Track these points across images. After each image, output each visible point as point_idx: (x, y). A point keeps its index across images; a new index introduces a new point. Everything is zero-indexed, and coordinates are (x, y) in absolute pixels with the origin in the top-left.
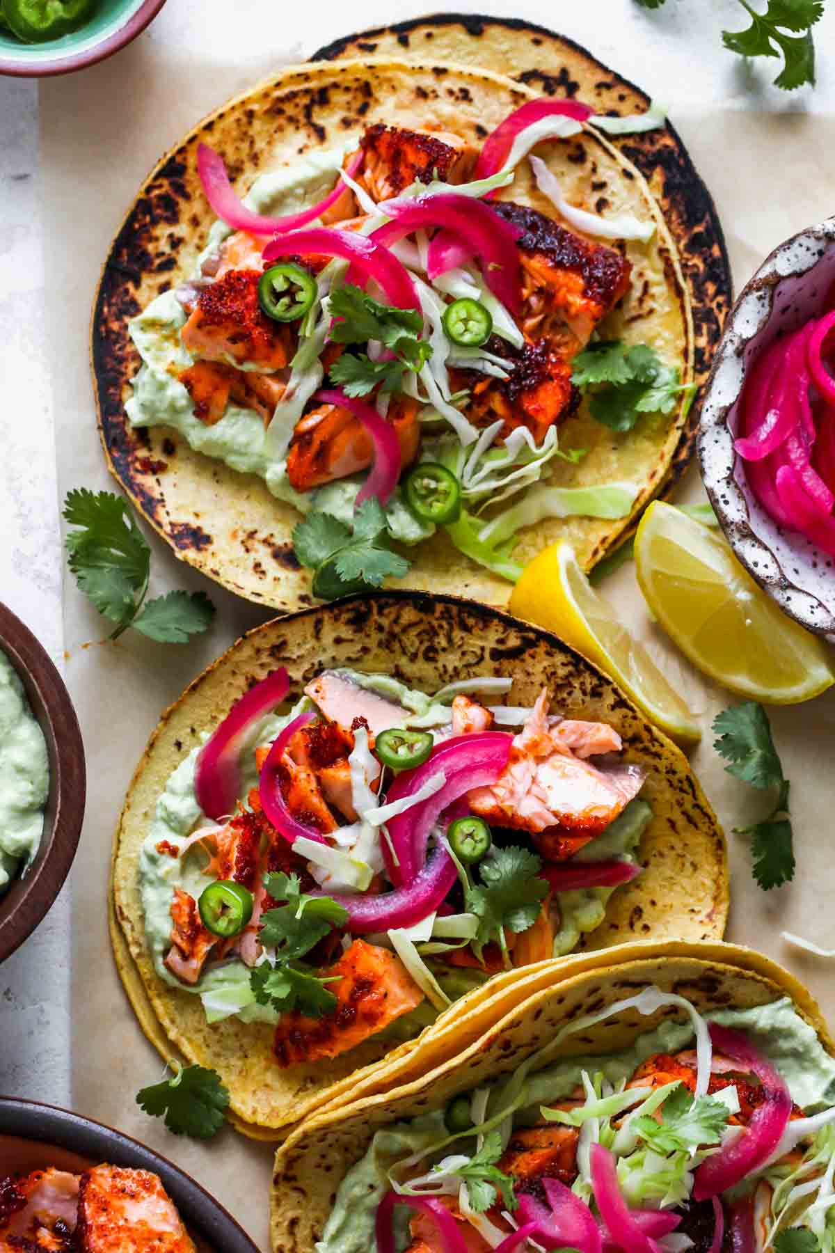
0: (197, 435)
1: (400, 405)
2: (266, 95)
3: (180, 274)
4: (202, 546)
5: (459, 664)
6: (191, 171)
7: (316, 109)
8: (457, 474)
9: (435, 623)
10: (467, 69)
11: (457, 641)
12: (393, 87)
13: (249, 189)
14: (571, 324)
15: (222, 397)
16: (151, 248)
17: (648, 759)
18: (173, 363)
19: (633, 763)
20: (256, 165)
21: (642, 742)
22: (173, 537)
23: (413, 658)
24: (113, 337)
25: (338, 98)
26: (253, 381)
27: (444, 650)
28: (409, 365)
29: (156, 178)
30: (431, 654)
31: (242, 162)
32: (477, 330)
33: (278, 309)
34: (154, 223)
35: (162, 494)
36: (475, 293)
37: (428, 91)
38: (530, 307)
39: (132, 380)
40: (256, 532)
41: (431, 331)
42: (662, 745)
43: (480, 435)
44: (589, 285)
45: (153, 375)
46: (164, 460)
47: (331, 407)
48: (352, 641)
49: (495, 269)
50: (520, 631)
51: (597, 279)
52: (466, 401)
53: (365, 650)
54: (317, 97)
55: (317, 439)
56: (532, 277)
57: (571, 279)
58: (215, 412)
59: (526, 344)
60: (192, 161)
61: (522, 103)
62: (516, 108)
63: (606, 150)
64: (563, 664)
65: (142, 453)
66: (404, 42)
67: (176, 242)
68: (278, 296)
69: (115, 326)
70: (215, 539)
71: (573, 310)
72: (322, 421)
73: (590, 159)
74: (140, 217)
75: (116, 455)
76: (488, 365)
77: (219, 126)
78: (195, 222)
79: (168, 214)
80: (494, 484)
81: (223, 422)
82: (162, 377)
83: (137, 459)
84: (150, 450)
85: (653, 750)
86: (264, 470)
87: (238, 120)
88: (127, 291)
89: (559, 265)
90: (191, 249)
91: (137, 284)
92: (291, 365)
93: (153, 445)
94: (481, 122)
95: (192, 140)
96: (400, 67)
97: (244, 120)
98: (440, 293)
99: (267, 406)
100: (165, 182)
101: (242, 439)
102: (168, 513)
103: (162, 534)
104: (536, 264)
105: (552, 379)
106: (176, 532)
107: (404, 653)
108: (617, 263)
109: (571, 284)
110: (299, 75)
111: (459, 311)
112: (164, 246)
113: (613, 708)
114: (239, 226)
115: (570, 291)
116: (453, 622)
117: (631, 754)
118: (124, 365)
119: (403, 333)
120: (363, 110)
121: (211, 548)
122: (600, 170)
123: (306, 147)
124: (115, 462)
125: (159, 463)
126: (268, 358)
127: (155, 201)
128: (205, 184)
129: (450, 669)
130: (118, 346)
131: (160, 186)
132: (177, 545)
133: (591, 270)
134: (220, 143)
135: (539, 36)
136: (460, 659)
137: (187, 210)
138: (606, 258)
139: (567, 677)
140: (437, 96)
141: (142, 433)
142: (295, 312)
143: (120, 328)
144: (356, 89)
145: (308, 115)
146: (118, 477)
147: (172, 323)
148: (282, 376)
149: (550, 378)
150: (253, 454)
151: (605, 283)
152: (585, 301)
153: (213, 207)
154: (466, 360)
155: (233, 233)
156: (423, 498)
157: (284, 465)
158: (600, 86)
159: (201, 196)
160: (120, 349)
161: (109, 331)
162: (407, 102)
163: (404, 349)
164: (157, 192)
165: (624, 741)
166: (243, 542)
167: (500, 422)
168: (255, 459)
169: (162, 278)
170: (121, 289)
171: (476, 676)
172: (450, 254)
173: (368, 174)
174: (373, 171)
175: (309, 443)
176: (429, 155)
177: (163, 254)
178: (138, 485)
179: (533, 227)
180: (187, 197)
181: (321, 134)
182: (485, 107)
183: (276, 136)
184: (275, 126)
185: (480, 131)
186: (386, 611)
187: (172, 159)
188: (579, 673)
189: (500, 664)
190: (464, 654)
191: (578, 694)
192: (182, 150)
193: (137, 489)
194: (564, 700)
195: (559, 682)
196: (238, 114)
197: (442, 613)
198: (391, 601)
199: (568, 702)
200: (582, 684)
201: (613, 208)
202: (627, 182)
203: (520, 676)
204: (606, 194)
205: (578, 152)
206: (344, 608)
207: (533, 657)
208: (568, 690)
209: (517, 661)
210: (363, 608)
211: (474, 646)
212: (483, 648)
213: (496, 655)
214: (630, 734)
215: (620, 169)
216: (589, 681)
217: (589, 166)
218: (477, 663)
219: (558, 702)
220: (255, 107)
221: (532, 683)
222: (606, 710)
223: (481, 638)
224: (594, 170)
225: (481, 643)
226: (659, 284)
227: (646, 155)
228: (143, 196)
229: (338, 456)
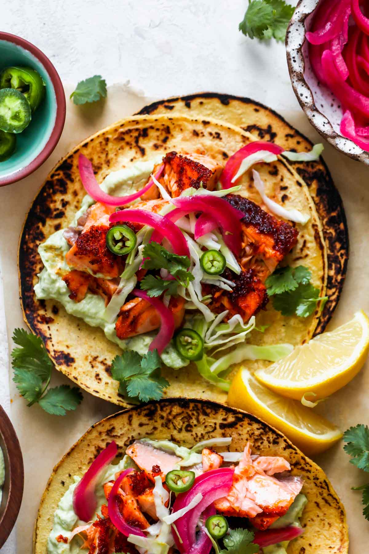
0: (70, 307)
1: (176, 300)
2: (116, 130)
3: (66, 220)
4: (69, 364)
5: (204, 432)
6: (75, 168)
7: (141, 139)
8: (203, 336)
9: (190, 413)
10: (220, 122)
11: (202, 421)
12: (181, 130)
13: (104, 178)
14: (266, 262)
15: (84, 289)
16: (52, 206)
17: (304, 473)
18: (60, 269)
19: (296, 475)
20: (108, 166)
21: (300, 465)
22: (55, 358)
23: (180, 431)
24: (30, 251)
25: (153, 134)
26: (101, 282)
27: (195, 425)
28: (182, 283)
29: (56, 170)
30: (189, 428)
31: (102, 164)
32: (218, 265)
33: (116, 249)
34: (54, 193)
35: (50, 335)
36: (217, 246)
37: (199, 132)
38: (245, 252)
39: (38, 275)
40: (97, 357)
41: (194, 265)
42: (311, 466)
43: (216, 317)
44: (276, 243)
45: (49, 275)
46: (52, 316)
47: (140, 299)
48: (148, 424)
49: (229, 234)
50: (234, 414)
51: (281, 240)
52: (209, 301)
53: (155, 428)
54: (142, 133)
55: (132, 314)
56: (247, 237)
57: (267, 240)
58: (80, 296)
59: (242, 272)
60: (76, 162)
61: (248, 143)
62: (244, 145)
63: (289, 170)
64: (258, 429)
65: (41, 312)
66: (188, 105)
67: (65, 204)
68: (116, 242)
69: (31, 245)
70: (76, 360)
71: (268, 255)
72: (135, 306)
73: (280, 174)
74: (47, 190)
75: (28, 312)
76: (222, 284)
77: (90, 146)
78: (75, 194)
79: (62, 189)
80: (221, 342)
81: (84, 302)
82: (54, 277)
83: (39, 315)
84: (46, 311)
85: (306, 468)
86: (104, 326)
87: (101, 143)
88: (38, 227)
89: (262, 232)
90: (72, 207)
91: (44, 225)
92: (120, 276)
93: (47, 308)
94: (225, 150)
95: (76, 152)
96: (185, 120)
97: (104, 142)
98: (200, 245)
99: (108, 296)
100: (61, 173)
101: (93, 311)
102: (53, 345)
103: (50, 356)
104: (250, 231)
106: (56, 356)
107: (175, 428)
108: (291, 232)
109: (268, 242)
110: (133, 121)
111: (209, 256)
112: (59, 205)
113: (285, 449)
114: (98, 200)
115: (266, 246)
116: (199, 411)
117: (295, 471)
118: (34, 266)
119: (180, 268)
120: (165, 140)
121: (74, 365)
122: (285, 180)
123: (135, 158)
124: (27, 316)
125: (50, 318)
126: (109, 272)
127: (55, 182)
128: (82, 175)
129: (199, 435)
130: (32, 256)
131: (59, 175)
132: (57, 363)
133: (278, 235)
134: (90, 154)
135: (258, 108)
136: (204, 430)
137: (71, 187)
138: (286, 229)
139: (260, 435)
140: (203, 136)
141: (42, 302)
142: (124, 251)
143: (34, 246)
144: (162, 130)
145: (137, 142)
146: (29, 325)
147: (60, 248)
148: (116, 281)
149: (254, 290)
150: (99, 318)
151: (286, 243)
152: (274, 252)
153: (85, 187)
154: (211, 280)
155: (95, 203)
156: (184, 346)
157: (114, 326)
158: (287, 136)
159: (79, 180)
160: (33, 257)
161: (28, 248)
162: (188, 138)
163: (180, 276)
164: (56, 177)
165: (291, 465)
166: (90, 362)
167: (227, 311)
168: (99, 321)
169: (57, 222)
170: (36, 226)
171: (213, 437)
172: (207, 226)
173: (166, 177)
174: (169, 176)
175: (128, 317)
176: (198, 173)
177: (58, 209)
178: (38, 329)
179: (249, 211)
180: (72, 181)
181: (143, 152)
182: (228, 143)
183: (120, 151)
184: (119, 147)
185: (225, 155)
186: (165, 409)
187: (66, 161)
188: (266, 433)
189: (225, 430)
190: (206, 427)
191: (266, 443)
192: (71, 157)
193: (38, 331)
194: (259, 446)
195: (256, 437)
196: (101, 139)
197: (193, 407)
198: (167, 404)
199: (262, 447)
200: (268, 438)
201: (290, 200)
202: (298, 187)
203: (235, 436)
204: (287, 193)
205: (274, 170)
206: (143, 409)
207: (241, 426)
208: (261, 441)
209: (233, 429)
210: (153, 408)
211: (210, 422)
212: (215, 424)
213: (222, 426)
214: (294, 461)
215: (295, 180)
216: (272, 437)
217: (279, 177)
218: (213, 431)
219: (256, 448)
220: (110, 136)
221: (242, 439)
222: (281, 450)
223: (214, 418)
224: (282, 180)
225: (214, 421)
226: (312, 242)
227: (309, 174)
228: (50, 179)
229: (142, 324)
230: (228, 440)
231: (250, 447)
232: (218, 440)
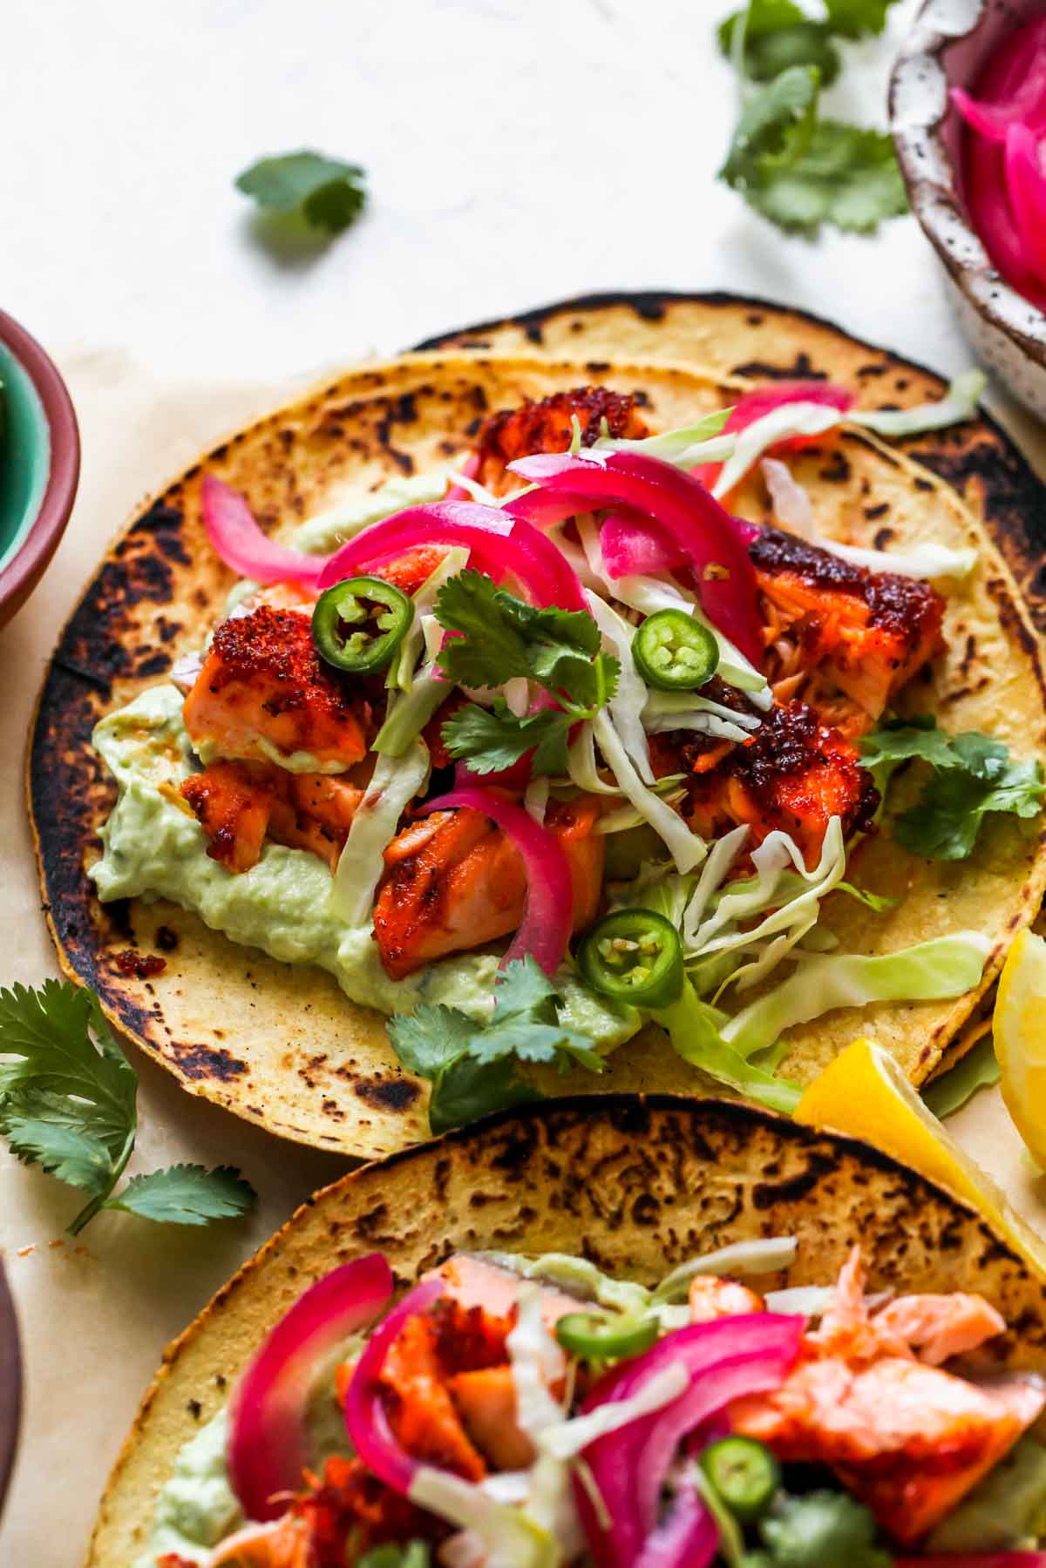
0: (214, 892)
1: (567, 802)
2: (312, 408)
4: (229, 1075)
5: (698, 1227)
6: (191, 522)
7: (396, 428)
8: (676, 922)
9: (652, 1153)
10: (643, 361)
11: (693, 1181)
14: (850, 684)
15: (256, 829)
16: (127, 640)
18: (169, 781)
20: (299, 511)
22: (179, 1062)
23: (615, 1222)
24: (67, 772)
25: (432, 411)
26: (309, 791)
27: (669, 1200)
28: (579, 712)
29: (132, 533)
30: (646, 1211)
31: (277, 510)
32: (691, 664)
33: (349, 653)
34: (132, 601)
35: (156, 1005)
38: (780, 662)
39: (100, 834)
40: (324, 1058)
41: (616, 667)
43: (710, 851)
44: (877, 611)
46: (158, 955)
47: (447, 816)
48: (503, 1198)
49: (715, 575)
51: (890, 604)
52: (681, 794)
53: (528, 1214)
54: (397, 410)
55: (425, 866)
56: (779, 608)
57: (846, 603)
58: (244, 849)
59: (777, 706)
60: (192, 506)
61: (739, 401)
62: (729, 410)
63: (883, 456)
64: (887, 1197)
65: (120, 948)
66: (535, 337)
67: (168, 631)
68: (347, 631)
69: (70, 757)
70: (252, 1067)
71: (853, 650)
72: (433, 837)
73: (858, 474)
74: (107, 590)
75: (75, 949)
76: (715, 721)
77: (236, 456)
78: (201, 600)
79: (155, 588)
80: (737, 940)
81: (260, 868)
83: (111, 957)
84: (134, 942)
87: (268, 447)
88: (87, 707)
89: (823, 582)
90: (195, 639)
91: (106, 696)
92: (374, 748)
93: (136, 939)
95: (192, 474)
96: (532, 366)
97: (278, 446)
99: (333, 835)
100: (149, 538)
101: (294, 893)
102: (168, 1031)
103: (159, 1059)
104: (784, 584)
105: (825, 761)
106: (183, 1056)
107: (597, 1212)
109: (846, 610)
110: (366, 377)
112: (149, 637)
113: (983, 1262)
114: (275, 577)
115: (844, 621)
116: (684, 1146)
118: (86, 816)
119: (565, 652)
120: (473, 430)
121: (246, 1079)
122: (876, 488)
123: (383, 482)
124: (74, 960)
125: (150, 961)
126: (334, 742)
127: (132, 567)
128: (216, 538)
129: (682, 1235)
130: (75, 788)
131: (141, 544)
132: (186, 1074)
133: (876, 593)
134: (238, 480)
135: (757, 312)
136: (700, 1217)
137: (186, 581)
139: (895, 1219)
141: (121, 908)
142: (376, 650)
143: (78, 760)
144: (461, 398)
145: (384, 438)
146: (81, 983)
147: (168, 722)
148: (358, 774)
150: (314, 921)
151: (905, 609)
152: (872, 634)
153: (233, 568)
154: (676, 714)
155: (266, 587)
156: (617, 971)
157: (369, 929)
158: (866, 373)
159: (210, 561)
160: (79, 793)
161: (60, 765)
164: (134, 554)
166: (301, 1073)
167: (743, 829)
168: (316, 930)
170: (78, 704)
171: (729, 1242)
175: (411, 876)
177: (148, 648)
178: (114, 992)
180: (186, 562)
181: (407, 465)
183: (335, 470)
184: (329, 455)
186: (563, 1137)
187: (160, 503)
188: (916, 1207)
189: (774, 1214)
190: (706, 1204)
191: (916, 1248)
192: (175, 490)
193: (113, 997)
194: (892, 1265)
195: (881, 1231)
196: (266, 437)
197: (663, 1129)
198: (570, 1117)
199: (900, 1267)
200: (924, 1227)
201: (904, 539)
202: (923, 496)
203: (809, 1232)
204: (889, 522)
205: (836, 466)
206: (487, 1138)
207: (830, 1191)
208: (898, 1245)
209: (803, 1204)
210: (521, 1135)
211: (723, 1186)
212: (739, 1189)
213: (765, 1197)
214: (1017, 1312)
215: (909, 480)
216: (936, 1218)
217: (856, 484)
218: (731, 1220)
219: (882, 1271)
220: (296, 426)
221: (832, 1242)
222: (970, 1271)
223: (736, 1170)
224: (866, 490)
225: (734, 1180)
226: (992, 639)
227: (950, 463)
228: (112, 559)
229: (462, 897)
230: (783, 1245)
231: (862, 1266)
232: (751, 1249)
